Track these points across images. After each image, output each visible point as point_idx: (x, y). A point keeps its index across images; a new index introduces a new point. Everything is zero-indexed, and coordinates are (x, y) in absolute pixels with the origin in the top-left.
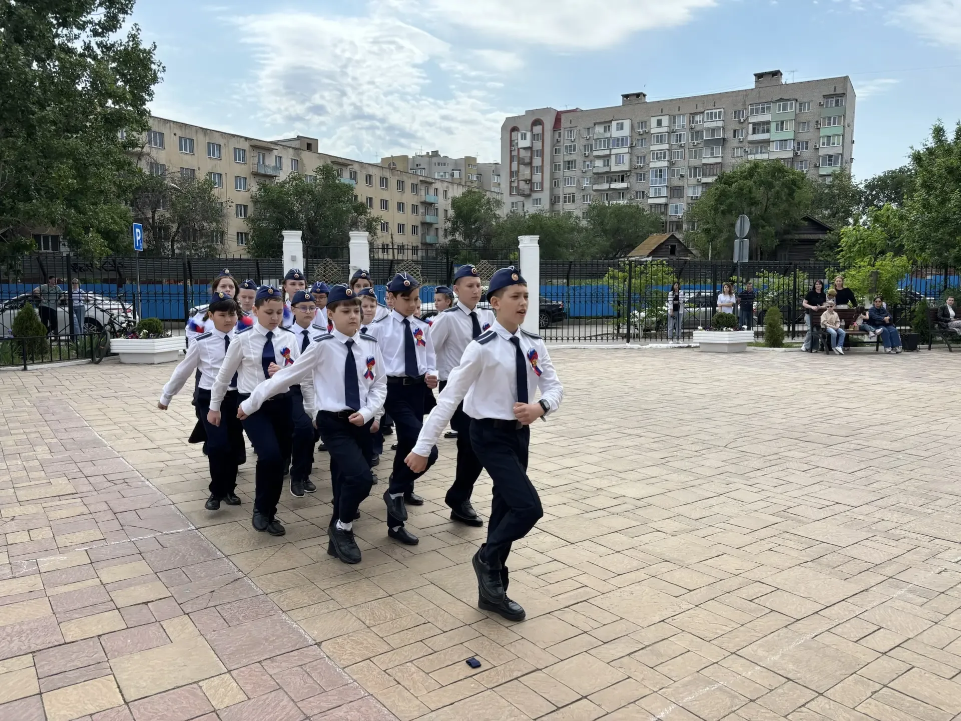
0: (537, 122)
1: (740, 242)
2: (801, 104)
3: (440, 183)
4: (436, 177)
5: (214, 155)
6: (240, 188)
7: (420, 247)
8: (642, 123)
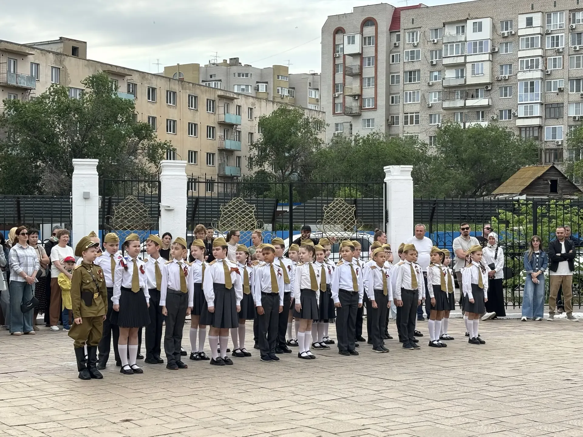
0: (369, 22)
3: (243, 98)
4: (236, 91)
7: (216, 181)
8: (507, 22)
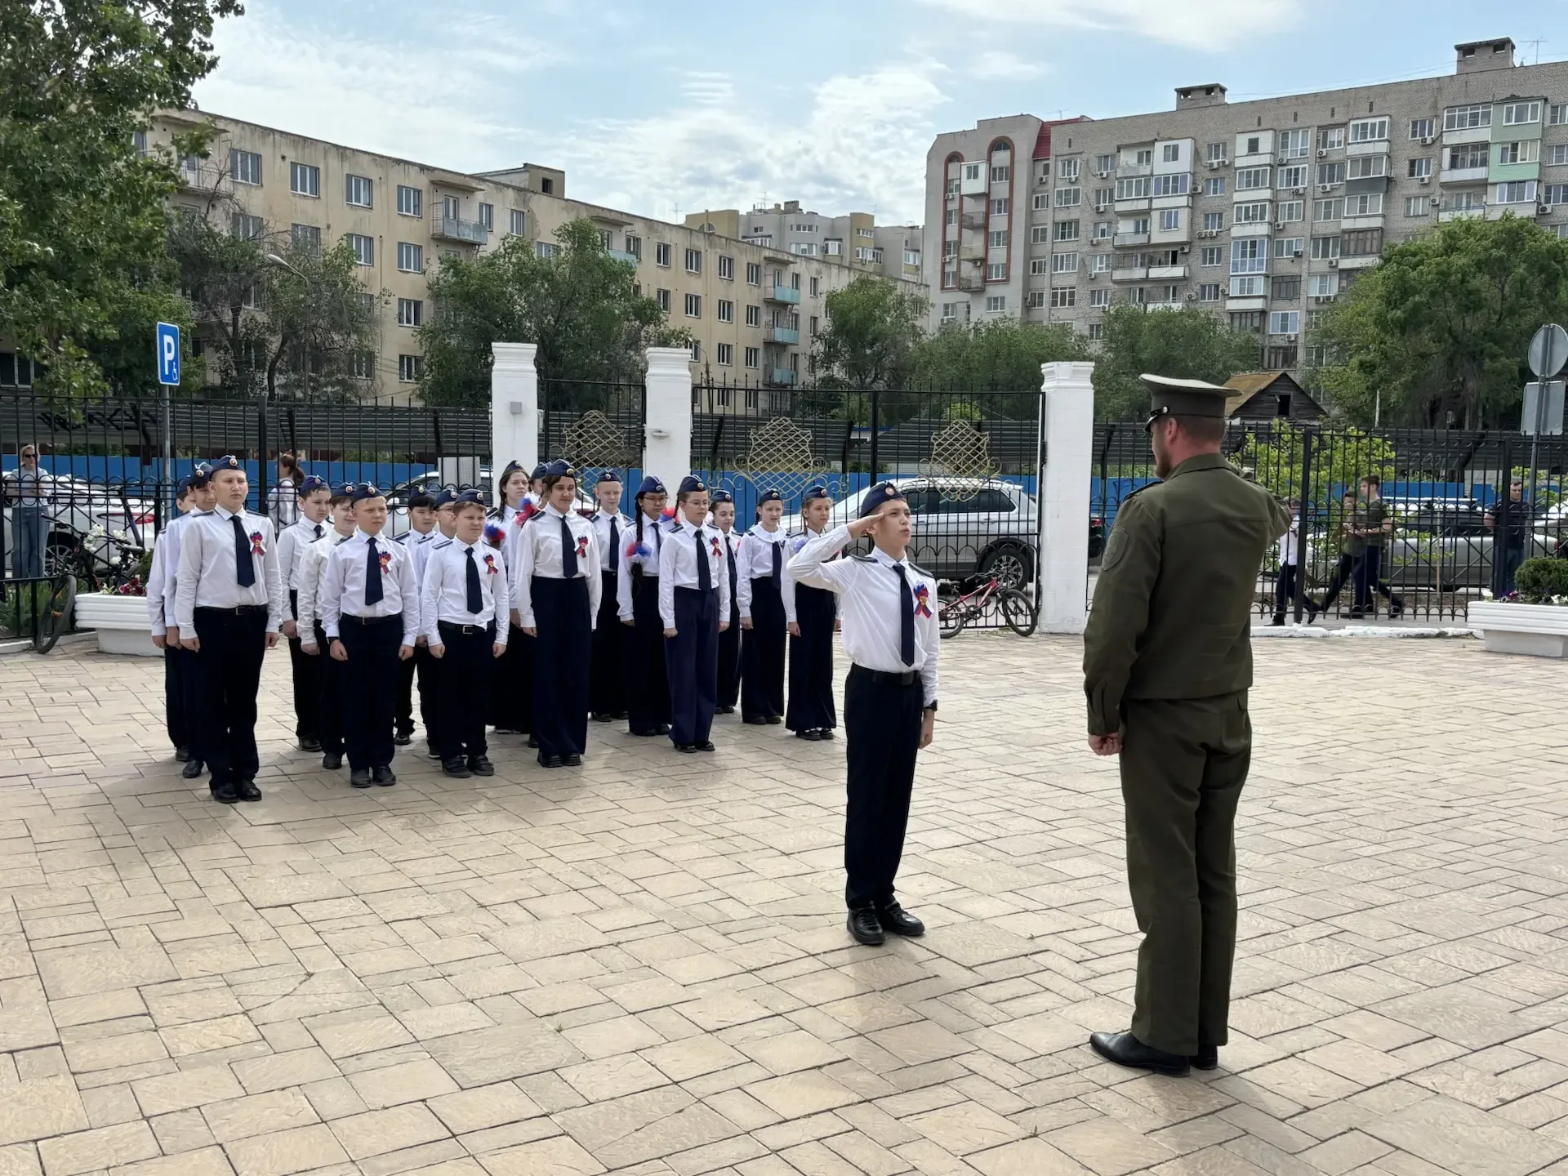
0: (1001, 144)
1: (1542, 387)
2: (1554, 108)
3: (804, 263)
4: (793, 252)
5: (358, 200)
6: (408, 266)
8: (1217, 146)
